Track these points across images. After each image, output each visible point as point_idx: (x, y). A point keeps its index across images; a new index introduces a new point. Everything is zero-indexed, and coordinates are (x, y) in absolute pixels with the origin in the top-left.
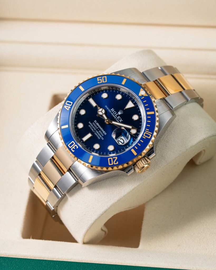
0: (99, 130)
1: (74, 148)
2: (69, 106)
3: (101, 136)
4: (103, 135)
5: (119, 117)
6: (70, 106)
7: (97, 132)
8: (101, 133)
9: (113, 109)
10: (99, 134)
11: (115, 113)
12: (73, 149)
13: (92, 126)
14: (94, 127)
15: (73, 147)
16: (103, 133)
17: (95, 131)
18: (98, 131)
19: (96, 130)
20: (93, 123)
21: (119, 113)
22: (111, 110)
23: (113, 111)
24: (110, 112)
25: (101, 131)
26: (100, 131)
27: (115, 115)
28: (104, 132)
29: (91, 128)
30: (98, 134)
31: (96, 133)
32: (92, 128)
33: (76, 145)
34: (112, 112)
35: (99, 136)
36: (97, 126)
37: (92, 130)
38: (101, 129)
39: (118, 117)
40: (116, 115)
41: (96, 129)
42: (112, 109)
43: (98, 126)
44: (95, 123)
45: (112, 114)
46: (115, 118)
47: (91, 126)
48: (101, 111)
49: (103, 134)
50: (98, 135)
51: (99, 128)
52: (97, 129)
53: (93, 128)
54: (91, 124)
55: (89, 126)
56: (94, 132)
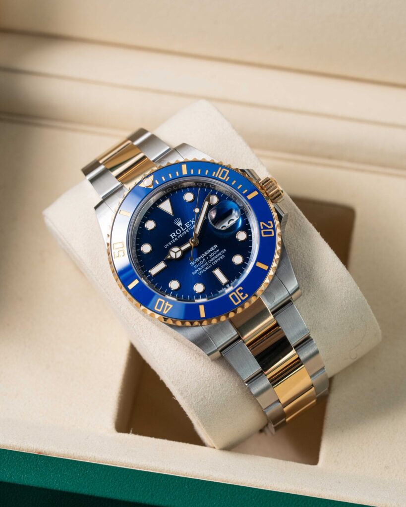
0: (209, 257)
1: (242, 294)
2: (165, 305)
3: (220, 254)
4: (218, 251)
5: (186, 224)
6: (166, 302)
7: (212, 260)
8: (214, 254)
9: (171, 235)
10: (216, 257)
11: (178, 232)
12: (243, 296)
13: (200, 269)
14: (202, 265)
15: (239, 296)
16: (213, 251)
17: (210, 264)
18: (210, 259)
19: (208, 263)
20: (195, 267)
21: (179, 224)
22: (174, 239)
23: (176, 234)
24: (176, 239)
25: (210, 254)
26: (211, 256)
27: (182, 232)
28: (212, 249)
29: (204, 271)
30: (216, 259)
31: (213, 262)
32: (203, 268)
33: (237, 291)
34: (177, 237)
35: (220, 256)
36: (200, 261)
37: (207, 268)
38: (206, 253)
39: (187, 226)
40: (183, 230)
41: (205, 262)
42: (172, 237)
43: (202, 259)
44: (195, 264)
45: (181, 235)
46: (187, 231)
47: (200, 271)
48: (176, 253)
49: (216, 250)
50: (218, 258)
51: (205, 257)
52: (207, 261)
53: (205, 267)
54: (196, 271)
55: (200, 273)
56: (212, 265)
